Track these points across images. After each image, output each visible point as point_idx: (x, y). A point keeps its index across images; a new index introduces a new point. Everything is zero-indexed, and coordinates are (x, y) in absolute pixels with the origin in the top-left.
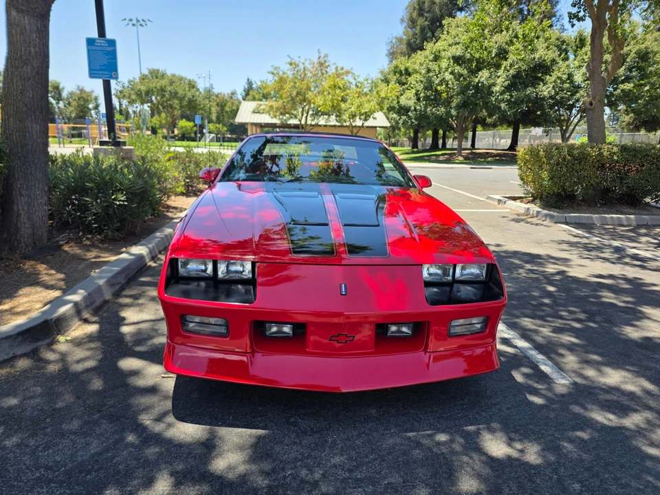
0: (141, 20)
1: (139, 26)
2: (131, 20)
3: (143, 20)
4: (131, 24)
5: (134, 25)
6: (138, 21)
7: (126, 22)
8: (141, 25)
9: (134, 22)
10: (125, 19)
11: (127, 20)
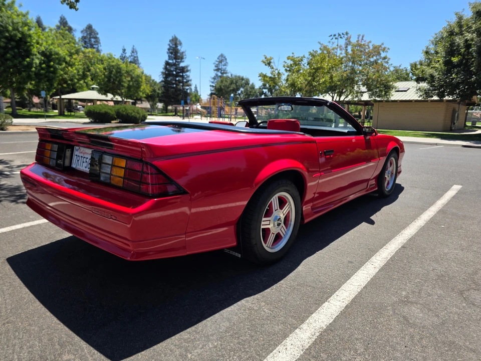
0: (341, 34)
1: (339, 39)
2: (335, 35)
3: (343, 34)
4: (334, 38)
5: (336, 38)
6: (339, 35)
7: (331, 37)
8: (341, 38)
9: (337, 36)
10: (331, 36)
11: (333, 35)
